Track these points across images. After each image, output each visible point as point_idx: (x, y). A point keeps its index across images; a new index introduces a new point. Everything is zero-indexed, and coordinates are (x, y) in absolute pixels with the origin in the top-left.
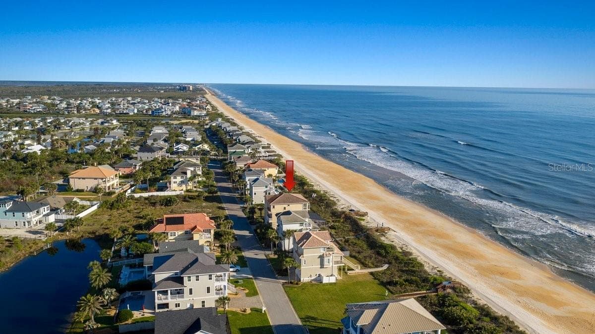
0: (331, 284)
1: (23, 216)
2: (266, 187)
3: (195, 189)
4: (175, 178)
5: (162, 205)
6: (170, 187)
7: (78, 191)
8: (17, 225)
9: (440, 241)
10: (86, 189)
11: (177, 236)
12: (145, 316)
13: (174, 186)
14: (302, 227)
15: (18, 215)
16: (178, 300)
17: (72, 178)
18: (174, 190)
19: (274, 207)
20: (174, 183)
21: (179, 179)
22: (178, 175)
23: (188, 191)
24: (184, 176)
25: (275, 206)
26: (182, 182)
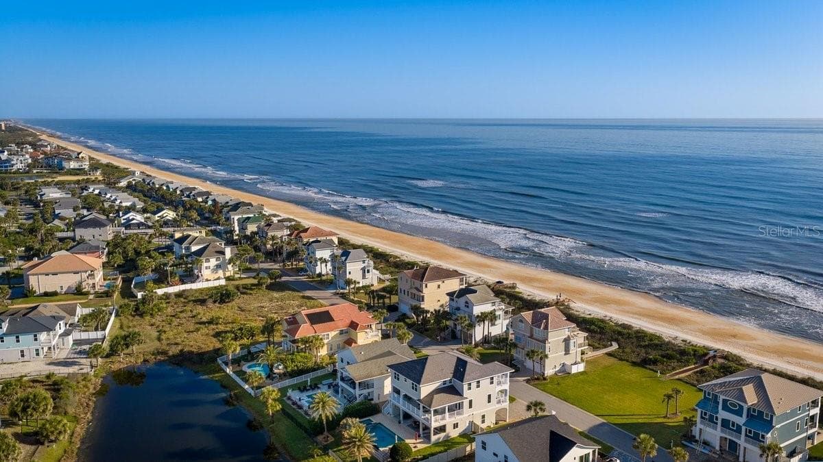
0: (581, 373)
1: (36, 340)
2: (364, 262)
3: (237, 276)
4: (208, 261)
5: (215, 302)
6: (202, 275)
7: (46, 294)
8: (23, 356)
9: (627, 308)
10: (59, 290)
11: (330, 338)
12: (419, 448)
13: (206, 273)
14: (494, 307)
15: (26, 339)
16: (457, 418)
17: (33, 275)
18: (207, 280)
19: (426, 286)
20: (206, 268)
21: (213, 262)
22: (212, 256)
23: (228, 279)
24: (221, 257)
25: (428, 285)
26: (218, 267)
